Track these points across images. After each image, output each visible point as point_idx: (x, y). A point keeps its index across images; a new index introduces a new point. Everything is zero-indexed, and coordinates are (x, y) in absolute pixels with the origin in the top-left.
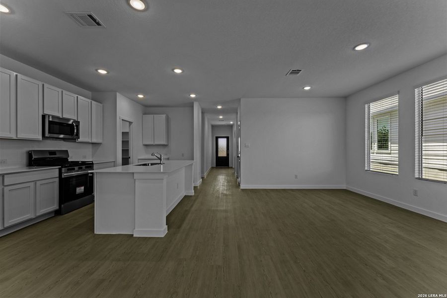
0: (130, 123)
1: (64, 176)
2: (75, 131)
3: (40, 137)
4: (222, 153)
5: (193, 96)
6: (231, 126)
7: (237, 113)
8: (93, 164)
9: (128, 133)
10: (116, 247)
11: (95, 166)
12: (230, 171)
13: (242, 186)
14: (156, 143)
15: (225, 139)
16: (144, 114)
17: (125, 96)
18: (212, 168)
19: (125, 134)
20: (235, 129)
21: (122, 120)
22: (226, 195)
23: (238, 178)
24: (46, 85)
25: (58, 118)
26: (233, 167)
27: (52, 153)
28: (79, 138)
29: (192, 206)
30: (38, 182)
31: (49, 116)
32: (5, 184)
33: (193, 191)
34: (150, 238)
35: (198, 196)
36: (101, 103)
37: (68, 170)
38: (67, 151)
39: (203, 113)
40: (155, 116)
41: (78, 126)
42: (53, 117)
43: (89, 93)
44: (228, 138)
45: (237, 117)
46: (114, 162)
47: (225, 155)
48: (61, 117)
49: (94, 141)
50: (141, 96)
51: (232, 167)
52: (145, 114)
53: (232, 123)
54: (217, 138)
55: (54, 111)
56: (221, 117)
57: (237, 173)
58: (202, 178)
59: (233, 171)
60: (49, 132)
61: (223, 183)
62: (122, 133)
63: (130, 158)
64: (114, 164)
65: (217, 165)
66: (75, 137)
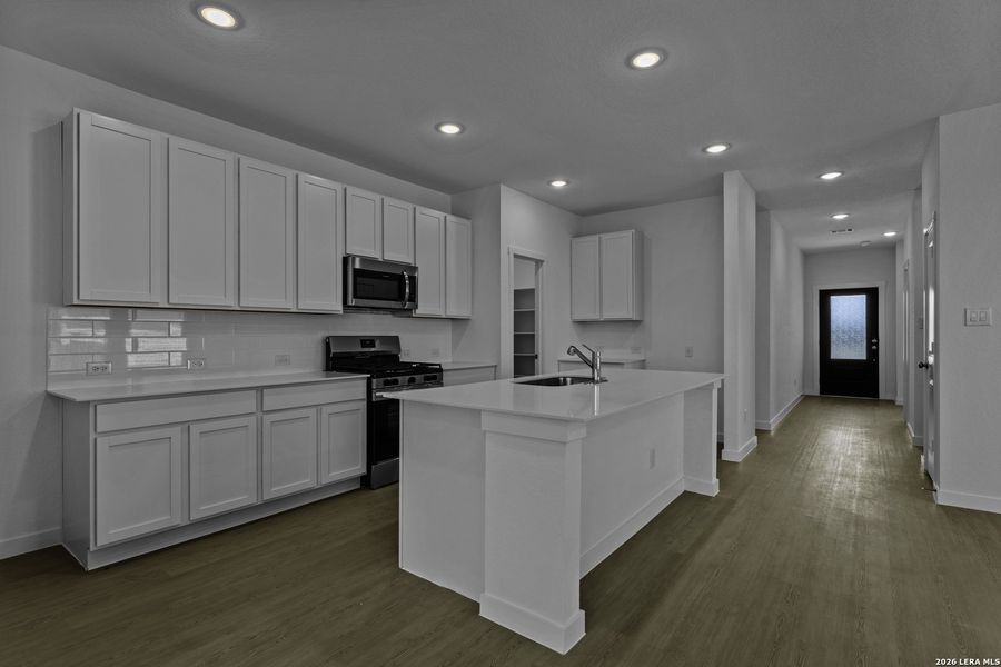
0: (538, 263)
1: (377, 397)
2: (407, 291)
3: (339, 307)
4: (848, 350)
5: (717, 149)
6: (891, 248)
7: (919, 189)
8: (441, 370)
9: (532, 291)
10: (423, 638)
11: (446, 377)
12: (883, 417)
13: (945, 495)
14: (608, 315)
15: (861, 299)
16: (575, 237)
17: (520, 191)
18: (806, 398)
19: (523, 296)
20: (906, 255)
21: (516, 256)
22: (859, 522)
23: (920, 449)
24: (350, 190)
25: (373, 261)
26: (900, 400)
27: (368, 342)
28: (416, 307)
29: (701, 541)
30: (324, 408)
31: (354, 257)
32: (265, 409)
33: (715, 481)
34: (523, 640)
35: (732, 502)
36: (468, 218)
37: (387, 383)
38: (396, 339)
39: (760, 209)
40: (604, 236)
41: (413, 280)
42: (364, 260)
43: (446, 198)
44: (872, 295)
45: (916, 210)
46: (496, 366)
47: (859, 353)
48: (381, 260)
49: (453, 313)
50: (559, 184)
51: (891, 403)
52: (578, 235)
53: (890, 234)
54: (825, 297)
55: (366, 248)
56: (840, 217)
57: (919, 429)
58: (758, 432)
59: (900, 419)
60: (355, 296)
61: (844, 465)
62: (516, 291)
63: (536, 356)
64: (494, 372)
65: (823, 391)
66: (408, 305)
